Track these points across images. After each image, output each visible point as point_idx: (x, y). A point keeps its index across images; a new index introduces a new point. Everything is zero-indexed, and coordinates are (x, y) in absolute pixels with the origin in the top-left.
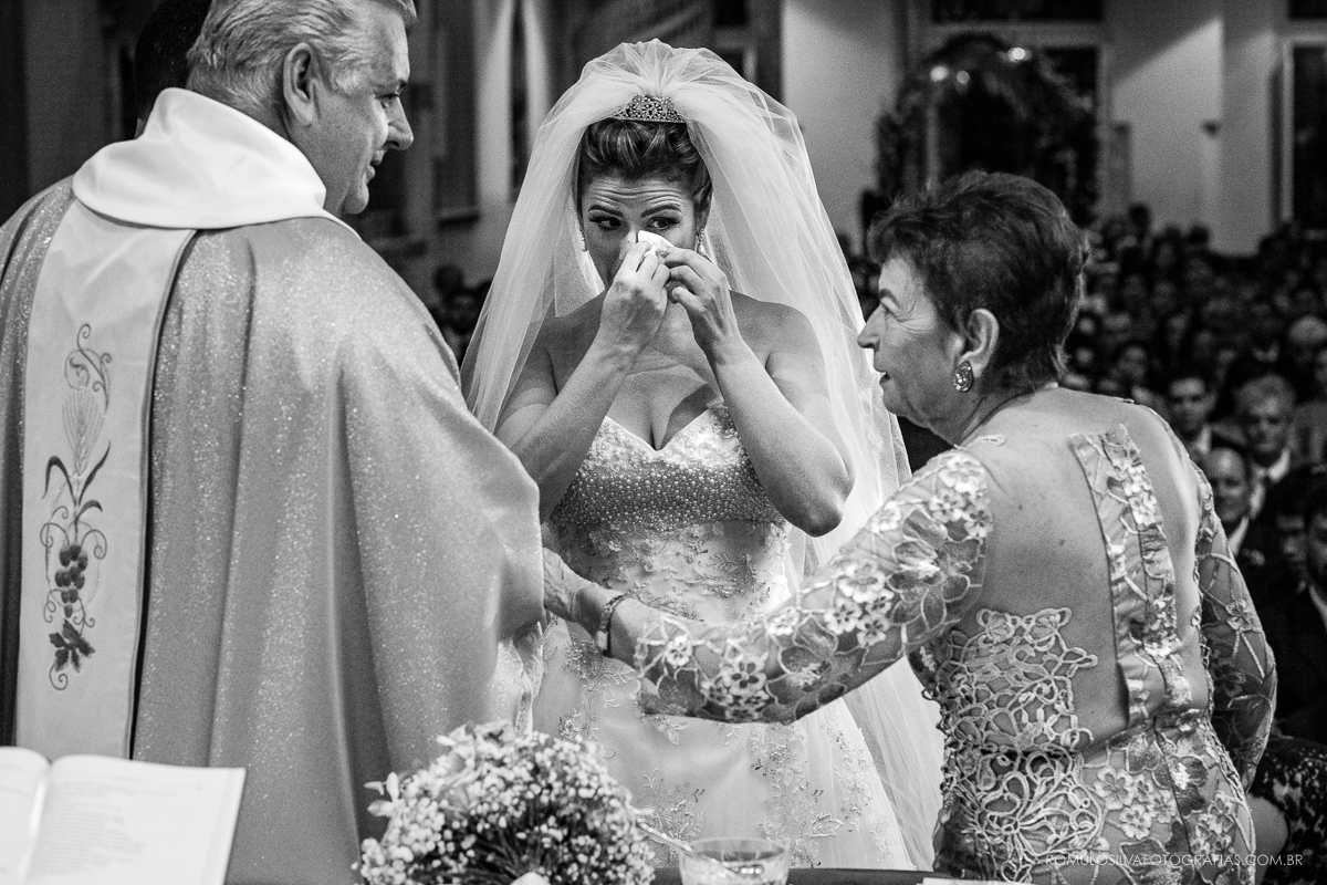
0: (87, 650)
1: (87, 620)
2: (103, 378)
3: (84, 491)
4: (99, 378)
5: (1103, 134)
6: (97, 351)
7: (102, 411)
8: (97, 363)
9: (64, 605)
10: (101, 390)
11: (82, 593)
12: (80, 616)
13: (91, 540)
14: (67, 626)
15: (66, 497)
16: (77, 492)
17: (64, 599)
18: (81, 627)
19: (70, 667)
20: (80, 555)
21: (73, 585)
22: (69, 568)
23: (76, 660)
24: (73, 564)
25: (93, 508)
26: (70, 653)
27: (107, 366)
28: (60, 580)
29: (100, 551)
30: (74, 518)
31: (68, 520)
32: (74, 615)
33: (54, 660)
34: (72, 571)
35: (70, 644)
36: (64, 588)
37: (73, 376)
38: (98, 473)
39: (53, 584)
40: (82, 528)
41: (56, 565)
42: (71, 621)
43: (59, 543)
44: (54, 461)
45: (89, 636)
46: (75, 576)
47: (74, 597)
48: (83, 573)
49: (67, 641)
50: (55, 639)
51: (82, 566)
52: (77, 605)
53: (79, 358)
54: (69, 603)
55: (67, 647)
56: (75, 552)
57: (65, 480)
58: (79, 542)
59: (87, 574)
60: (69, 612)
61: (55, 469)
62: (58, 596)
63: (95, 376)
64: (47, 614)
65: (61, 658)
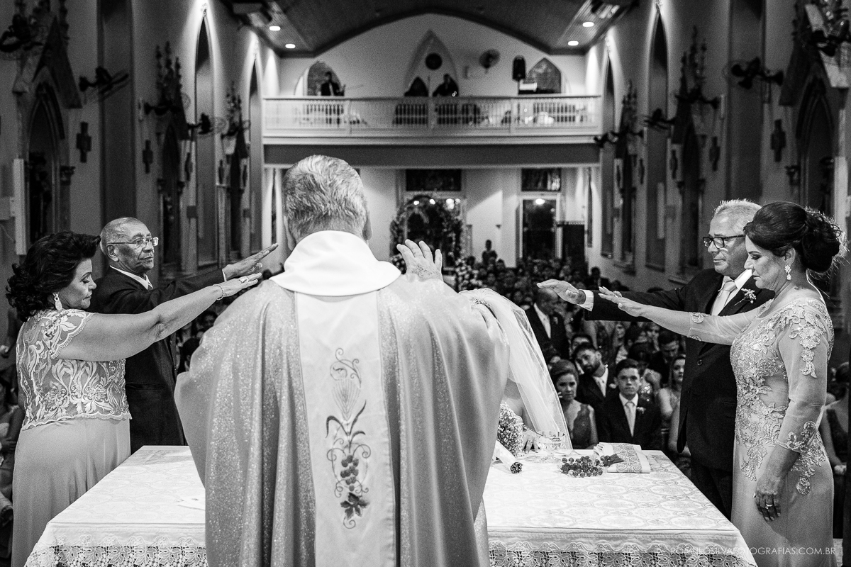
0: (364, 505)
1: (364, 489)
2: (355, 371)
3: (352, 427)
4: (353, 372)
5: (464, 227)
6: (349, 359)
7: (358, 387)
8: (351, 365)
9: (348, 486)
10: (356, 377)
11: (359, 477)
12: (359, 489)
13: (360, 450)
14: (351, 495)
15: (341, 434)
16: (348, 430)
17: (348, 483)
18: (360, 494)
19: (355, 516)
20: (354, 459)
21: (352, 475)
22: (348, 467)
23: (358, 511)
24: (351, 465)
25: (359, 435)
26: (354, 509)
27: (357, 365)
28: (344, 475)
29: (367, 454)
30: (348, 443)
31: (345, 445)
32: (355, 489)
33: (344, 515)
34: (350, 469)
35: (354, 504)
36: (347, 478)
37: (336, 375)
38: (360, 417)
39: (340, 478)
40: (354, 447)
41: (340, 469)
42: (354, 492)
43: (340, 457)
44: (330, 418)
45: (365, 497)
46: (353, 471)
47: (354, 481)
48: (357, 468)
49: (352, 503)
50: (345, 504)
51: (356, 464)
52: (356, 484)
53: (339, 366)
54: (351, 485)
55: (352, 506)
56: (350, 459)
57: (339, 425)
58: (351, 454)
59: (360, 468)
60: (352, 489)
61: (332, 422)
62: (343, 483)
63: (350, 371)
64: (337, 493)
65: (349, 513)
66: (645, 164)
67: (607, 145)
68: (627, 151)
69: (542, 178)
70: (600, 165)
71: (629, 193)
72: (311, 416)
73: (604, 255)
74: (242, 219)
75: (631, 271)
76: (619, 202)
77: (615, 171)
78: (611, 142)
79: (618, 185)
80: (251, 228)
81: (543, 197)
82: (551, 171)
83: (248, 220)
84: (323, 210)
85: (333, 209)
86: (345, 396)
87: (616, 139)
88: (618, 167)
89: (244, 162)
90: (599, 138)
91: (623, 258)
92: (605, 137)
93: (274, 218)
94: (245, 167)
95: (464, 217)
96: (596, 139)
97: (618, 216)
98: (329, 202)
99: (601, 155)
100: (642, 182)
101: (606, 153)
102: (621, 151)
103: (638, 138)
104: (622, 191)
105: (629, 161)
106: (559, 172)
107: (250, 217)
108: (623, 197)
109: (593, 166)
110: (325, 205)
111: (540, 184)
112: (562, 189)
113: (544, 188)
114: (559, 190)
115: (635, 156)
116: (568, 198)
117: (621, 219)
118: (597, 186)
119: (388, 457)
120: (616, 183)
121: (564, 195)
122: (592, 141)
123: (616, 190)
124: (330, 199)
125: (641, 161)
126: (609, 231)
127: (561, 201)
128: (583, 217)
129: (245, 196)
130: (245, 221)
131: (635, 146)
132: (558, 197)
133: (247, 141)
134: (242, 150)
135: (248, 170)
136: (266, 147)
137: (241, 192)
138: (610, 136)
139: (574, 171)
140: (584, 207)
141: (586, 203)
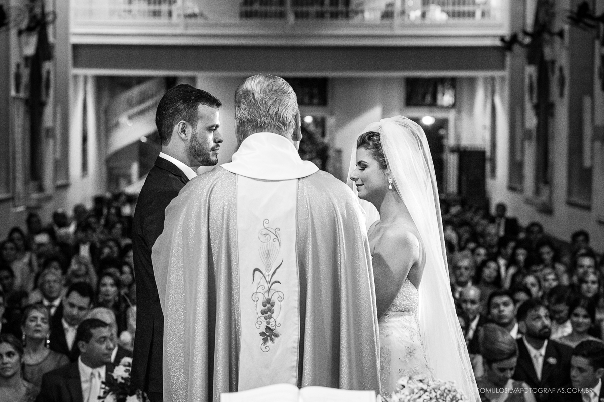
0: (277, 336)
1: (277, 324)
2: (277, 237)
4: (275, 237)
5: (331, 153)
6: (273, 228)
7: (278, 248)
8: (274, 232)
9: (266, 321)
10: (277, 241)
11: (274, 315)
12: (273, 323)
13: (276, 295)
14: (268, 328)
15: (263, 282)
16: (268, 279)
17: (266, 319)
18: (274, 328)
19: (269, 343)
20: (271, 302)
21: (269, 313)
22: (267, 307)
23: (272, 340)
24: (269, 305)
25: (276, 284)
26: (269, 338)
27: (278, 232)
28: (263, 312)
29: (281, 299)
30: (268, 289)
31: (265, 290)
32: (271, 323)
33: (262, 341)
34: (268, 308)
35: (269, 334)
36: (265, 315)
37: (263, 238)
38: (278, 270)
39: (260, 314)
40: (272, 292)
41: (261, 307)
42: (270, 326)
43: (261, 299)
44: (256, 270)
45: (278, 330)
46: (270, 310)
47: (270, 317)
48: (273, 308)
49: (268, 334)
50: (262, 334)
51: (273, 306)
52: (272, 320)
53: (265, 231)
54: (268, 320)
55: (268, 336)
56: (269, 301)
57: (262, 275)
58: (270, 297)
59: (275, 308)
60: (268, 323)
61: (257, 273)
62: (263, 318)
63: (273, 236)
64: (258, 325)
65: (265, 340)
66: (566, 73)
67: (517, 48)
68: (542, 55)
69: (431, 90)
70: (506, 73)
71: (545, 110)
72: (242, 268)
73: (511, 189)
74: (44, 140)
75: (547, 210)
76: (531, 121)
77: (527, 81)
78: (521, 44)
79: (531, 99)
80: (55, 152)
81: (433, 114)
82: (442, 81)
83: (51, 142)
84: (259, 122)
85: (266, 121)
86: (268, 254)
87: (527, 40)
88: (530, 77)
89: (47, 66)
90: (507, 38)
91: (537, 192)
92: (514, 39)
93: (84, 139)
94: (48, 73)
95: (333, 139)
96: (502, 39)
97: (530, 138)
98: (264, 116)
99: (508, 60)
100: (562, 95)
101: (516, 58)
102: (535, 55)
103: (557, 39)
104: (536, 107)
105: (544, 68)
106: (453, 83)
107: (54, 137)
108: (538, 114)
109: (497, 74)
110: (261, 118)
111: (429, 99)
112: (457, 104)
113: (434, 104)
114: (454, 106)
115: (553, 62)
116: (464, 115)
117: (534, 143)
118: (502, 100)
119: (297, 302)
120: (527, 97)
121: (459, 112)
122: (498, 43)
123: (528, 106)
124: (264, 113)
125: (561, 69)
126: (518, 158)
127: (455, 120)
128: (484, 140)
129: (49, 111)
130: (48, 144)
131: (553, 49)
132: (451, 115)
133: (51, 39)
134: (45, 51)
135: (52, 77)
136: (76, 47)
137: (43, 105)
138: (521, 36)
139: (472, 81)
140: (484, 127)
141: (487, 122)
